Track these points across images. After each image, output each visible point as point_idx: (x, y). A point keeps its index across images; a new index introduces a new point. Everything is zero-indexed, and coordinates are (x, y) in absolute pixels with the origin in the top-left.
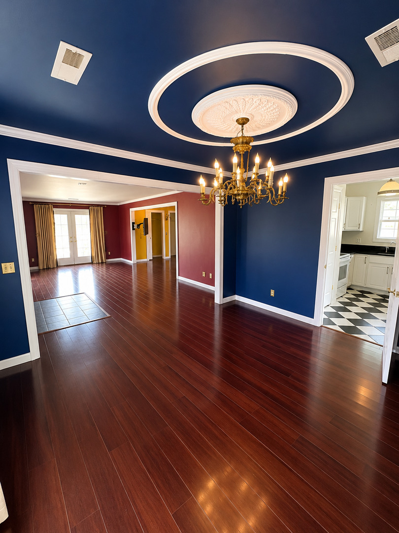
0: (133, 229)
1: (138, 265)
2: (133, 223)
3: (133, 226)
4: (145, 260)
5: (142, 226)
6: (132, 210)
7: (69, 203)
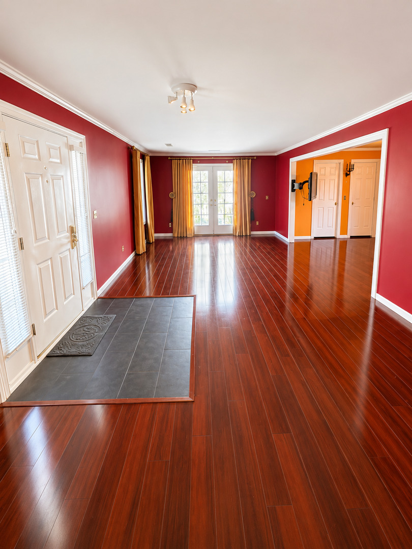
0: (293, 190)
1: (298, 244)
2: (293, 181)
3: (293, 186)
4: (308, 237)
5: (306, 186)
6: (293, 161)
7: (212, 157)
